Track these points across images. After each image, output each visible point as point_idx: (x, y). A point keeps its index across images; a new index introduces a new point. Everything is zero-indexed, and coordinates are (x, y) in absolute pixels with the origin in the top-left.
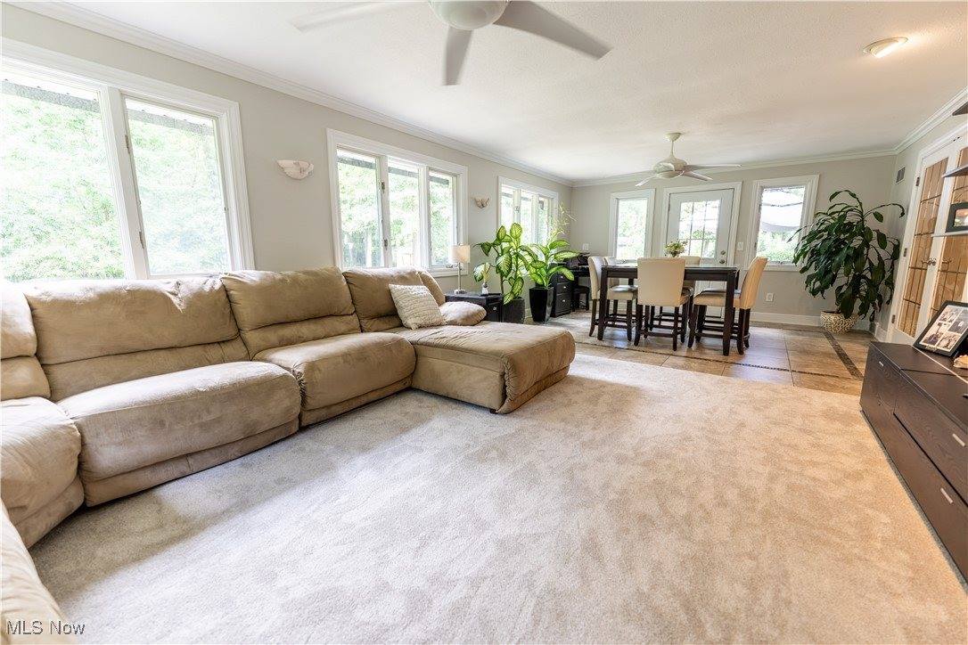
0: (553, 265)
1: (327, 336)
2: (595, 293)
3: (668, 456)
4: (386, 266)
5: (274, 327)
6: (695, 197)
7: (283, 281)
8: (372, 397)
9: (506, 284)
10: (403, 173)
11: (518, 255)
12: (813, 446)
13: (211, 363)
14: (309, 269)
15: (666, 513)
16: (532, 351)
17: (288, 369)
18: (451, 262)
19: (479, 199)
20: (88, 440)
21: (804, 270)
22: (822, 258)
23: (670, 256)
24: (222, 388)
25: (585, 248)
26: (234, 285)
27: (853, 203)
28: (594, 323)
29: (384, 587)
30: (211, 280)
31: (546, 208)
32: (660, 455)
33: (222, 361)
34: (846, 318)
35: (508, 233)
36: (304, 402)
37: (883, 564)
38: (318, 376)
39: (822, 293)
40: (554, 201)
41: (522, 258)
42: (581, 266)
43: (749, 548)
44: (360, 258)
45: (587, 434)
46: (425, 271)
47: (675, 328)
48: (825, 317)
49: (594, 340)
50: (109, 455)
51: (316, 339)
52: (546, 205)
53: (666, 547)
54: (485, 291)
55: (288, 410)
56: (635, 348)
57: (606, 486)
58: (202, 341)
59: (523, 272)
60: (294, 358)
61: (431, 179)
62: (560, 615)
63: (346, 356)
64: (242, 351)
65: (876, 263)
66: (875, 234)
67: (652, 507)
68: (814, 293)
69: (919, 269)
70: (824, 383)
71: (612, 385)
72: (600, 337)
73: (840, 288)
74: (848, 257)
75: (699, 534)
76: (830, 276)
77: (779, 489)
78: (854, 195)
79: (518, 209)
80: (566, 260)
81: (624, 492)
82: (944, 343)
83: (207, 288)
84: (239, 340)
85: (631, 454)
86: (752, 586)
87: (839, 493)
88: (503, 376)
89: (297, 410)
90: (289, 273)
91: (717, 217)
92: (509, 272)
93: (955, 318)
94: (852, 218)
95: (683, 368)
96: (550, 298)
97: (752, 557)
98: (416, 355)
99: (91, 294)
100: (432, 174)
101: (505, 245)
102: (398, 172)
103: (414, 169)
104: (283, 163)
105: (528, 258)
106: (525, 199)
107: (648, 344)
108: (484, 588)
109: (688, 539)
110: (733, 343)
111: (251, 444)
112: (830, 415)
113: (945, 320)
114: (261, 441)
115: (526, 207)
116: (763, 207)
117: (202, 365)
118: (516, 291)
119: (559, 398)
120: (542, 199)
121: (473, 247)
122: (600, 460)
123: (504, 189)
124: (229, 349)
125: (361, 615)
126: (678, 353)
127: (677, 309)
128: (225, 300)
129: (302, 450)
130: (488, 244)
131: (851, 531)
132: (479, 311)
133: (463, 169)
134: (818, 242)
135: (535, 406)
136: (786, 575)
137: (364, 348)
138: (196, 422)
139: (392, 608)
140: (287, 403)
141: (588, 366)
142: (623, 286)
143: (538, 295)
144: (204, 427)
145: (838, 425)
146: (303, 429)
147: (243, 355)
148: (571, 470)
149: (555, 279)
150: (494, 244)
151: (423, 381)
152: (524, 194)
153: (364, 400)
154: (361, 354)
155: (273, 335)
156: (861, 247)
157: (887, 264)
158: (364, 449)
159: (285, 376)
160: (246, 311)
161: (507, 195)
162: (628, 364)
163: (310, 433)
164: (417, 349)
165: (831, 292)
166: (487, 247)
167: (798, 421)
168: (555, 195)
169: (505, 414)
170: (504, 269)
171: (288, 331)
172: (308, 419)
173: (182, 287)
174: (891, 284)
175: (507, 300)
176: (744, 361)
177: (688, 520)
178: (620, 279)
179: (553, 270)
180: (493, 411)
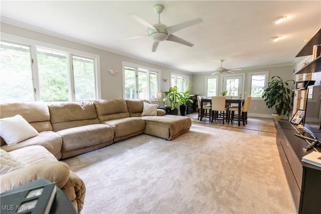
0: (187, 98)
1: (120, 118)
2: (199, 107)
3: (215, 152)
4: (137, 98)
5: (107, 115)
6: (231, 78)
7: (109, 102)
8: (133, 135)
9: (173, 104)
10: (143, 72)
11: (176, 96)
12: (258, 150)
13: (90, 124)
14: (116, 99)
15: (211, 165)
16: (178, 123)
17: (111, 126)
18: (156, 97)
19: (164, 79)
20: (64, 141)
21: (266, 100)
22: (271, 97)
23: (222, 96)
24: (95, 130)
25: (197, 93)
26: (97, 103)
27: (279, 80)
28: (199, 116)
29: (136, 178)
30: (91, 102)
31: (185, 81)
32: (213, 152)
33: (93, 124)
34: (279, 115)
35: (173, 89)
36: (115, 135)
37: (268, 178)
38: (119, 128)
39: (271, 107)
40: (187, 79)
41: (177, 96)
42: (195, 99)
43: (232, 173)
44: (129, 96)
45: (193, 146)
46: (148, 100)
47: (223, 117)
48: (273, 115)
49: (199, 121)
50: (69, 145)
51: (118, 119)
52: (185, 80)
53: (210, 173)
54: (166, 106)
55: (111, 137)
56: (211, 123)
57: (196, 159)
58: (88, 118)
59: (178, 100)
60: (113, 123)
61: (151, 73)
62: (179, 185)
63: (126, 123)
64: (98, 121)
65: (287, 98)
66: (286, 89)
67: (208, 164)
68: (269, 107)
69: (299, 100)
70: (268, 134)
71: (202, 133)
72: (201, 120)
73: (277, 106)
74: (278, 96)
75: (220, 170)
76: (273, 102)
77: (245, 161)
78: (279, 78)
79: (176, 82)
80: (191, 97)
81: (201, 160)
82: (297, 121)
83: (90, 104)
84: (98, 119)
85: (205, 151)
86: (231, 182)
87: (262, 162)
88: (169, 129)
89: (113, 137)
90: (111, 100)
91: (238, 84)
92: (173, 100)
93: (300, 114)
94: (279, 84)
95: (225, 129)
96: (186, 108)
97: (232, 175)
98: (145, 124)
99: (62, 106)
100: (151, 72)
101: (172, 92)
102: (141, 72)
103: (146, 71)
104: (110, 71)
105: (179, 97)
106: (179, 79)
107: (216, 123)
108: (161, 180)
109: (216, 171)
110: (241, 122)
111: (101, 146)
112: (266, 143)
113: (297, 115)
114: (103, 145)
115: (179, 81)
116: (252, 80)
117: (88, 125)
118: (175, 106)
119: (186, 137)
120: (184, 78)
121: (162, 93)
122: (196, 152)
123: (172, 76)
124: (95, 121)
125: (130, 183)
126: (224, 125)
127: (224, 112)
128: (94, 107)
129: (114, 148)
130: (167, 92)
131: (262, 171)
132: (164, 112)
133: (160, 71)
134: (270, 92)
135: (179, 139)
136: (240, 180)
137: (131, 121)
138: (88, 138)
139: (138, 182)
140: (111, 135)
141: (195, 128)
142: (209, 105)
143: (182, 108)
144: (90, 140)
145: (268, 145)
146: (114, 143)
147: (98, 122)
148: (187, 155)
149: (188, 103)
150: (169, 92)
151: (147, 131)
152: (178, 77)
153: (131, 136)
154: (130, 123)
155: (106, 117)
156: (283, 93)
157: (291, 99)
158: (131, 148)
159: (110, 128)
160: (100, 111)
161: (173, 77)
162: (208, 128)
163: (116, 144)
164: (146, 122)
165: (274, 107)
166: (167, 93)
167: (256, 144)
168: (188, 77)
169: (170, 140)
170: (172, 100)
171: (110, 116)
172: (116, 140)
173: (84, 104)
174: (292, 104)
175: (173, 109)
176: (245, 128)
177: (217, 167)
178: (208, 103)
179: (187, 100)
180: (166, 140)
